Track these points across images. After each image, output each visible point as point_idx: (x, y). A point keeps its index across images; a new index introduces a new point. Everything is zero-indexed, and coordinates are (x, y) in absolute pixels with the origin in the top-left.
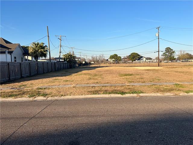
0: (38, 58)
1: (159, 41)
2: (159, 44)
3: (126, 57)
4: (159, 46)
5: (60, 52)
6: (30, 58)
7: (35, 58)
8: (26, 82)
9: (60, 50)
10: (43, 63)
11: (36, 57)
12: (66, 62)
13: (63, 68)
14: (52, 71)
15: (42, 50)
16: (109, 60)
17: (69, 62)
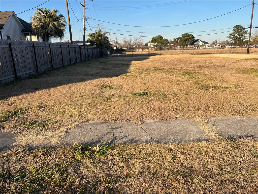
0: (48, 39)
1: (253, 8)
2: (252, 15)
3: (173, 41)
4: (252, 19)
5: (85, 29)
6: (34, 39)
7: (44, 39)
8: (25, 95)
9: (85, 25)
10: (60, 45)
11: (46, 37)
12: (95, 46)
13: (92, 57)
14: (76, 62)
15: (56, 23)
16: (148, 45)
17: (99, 47)
